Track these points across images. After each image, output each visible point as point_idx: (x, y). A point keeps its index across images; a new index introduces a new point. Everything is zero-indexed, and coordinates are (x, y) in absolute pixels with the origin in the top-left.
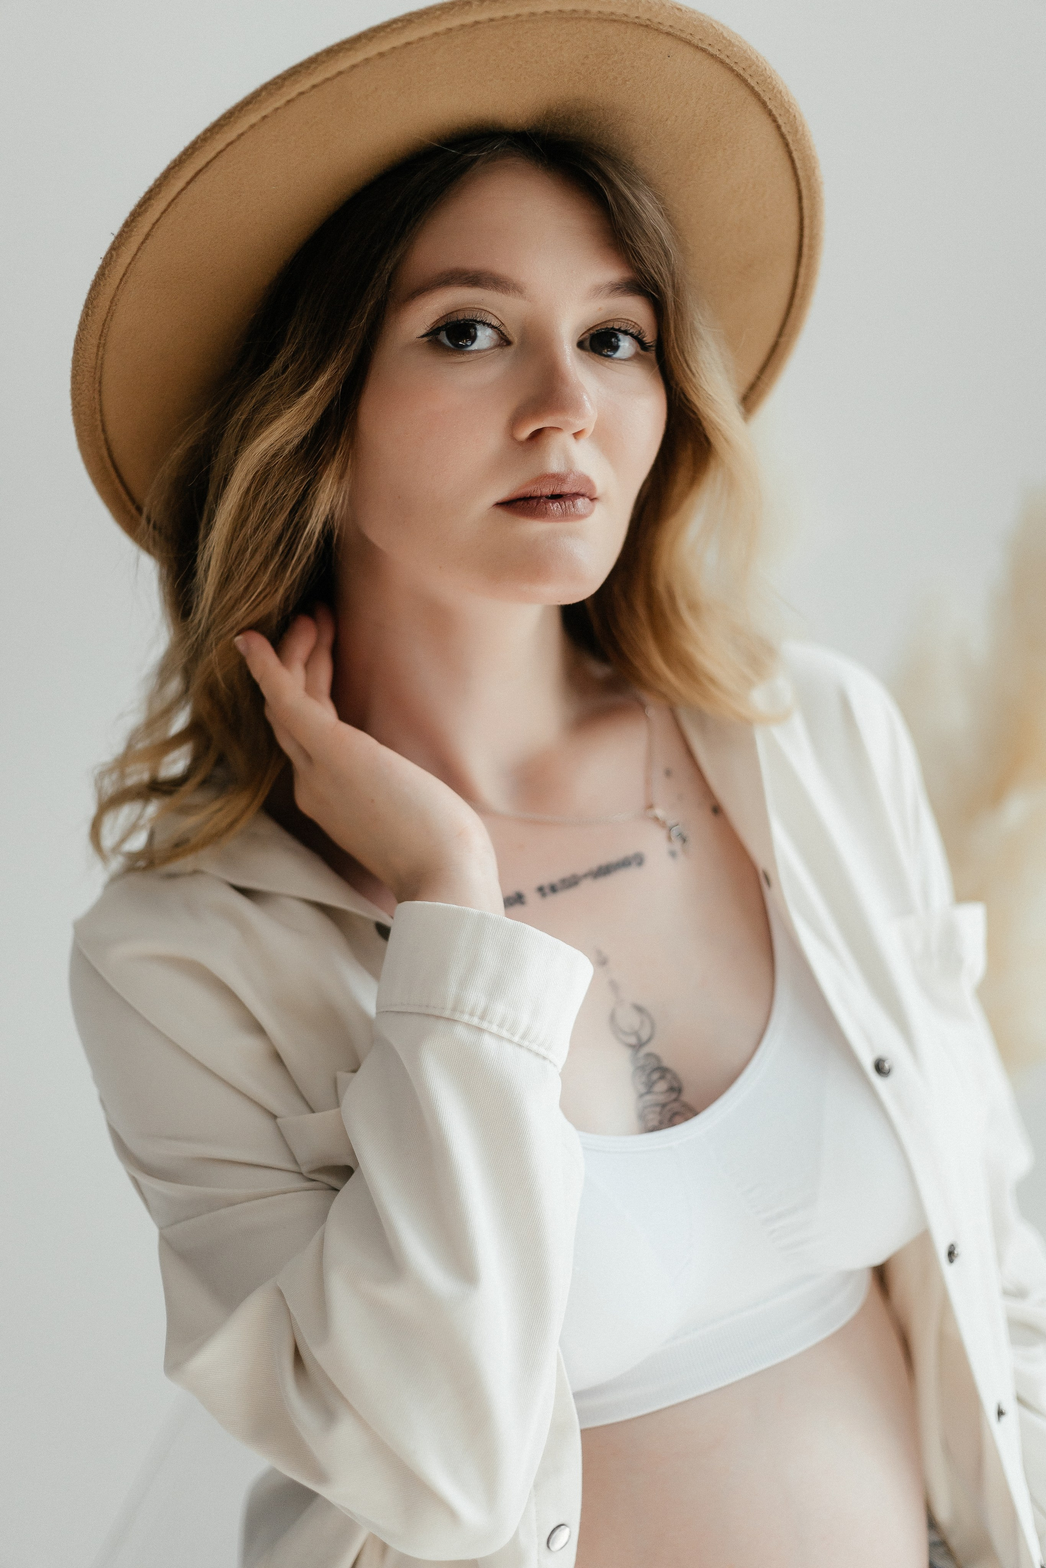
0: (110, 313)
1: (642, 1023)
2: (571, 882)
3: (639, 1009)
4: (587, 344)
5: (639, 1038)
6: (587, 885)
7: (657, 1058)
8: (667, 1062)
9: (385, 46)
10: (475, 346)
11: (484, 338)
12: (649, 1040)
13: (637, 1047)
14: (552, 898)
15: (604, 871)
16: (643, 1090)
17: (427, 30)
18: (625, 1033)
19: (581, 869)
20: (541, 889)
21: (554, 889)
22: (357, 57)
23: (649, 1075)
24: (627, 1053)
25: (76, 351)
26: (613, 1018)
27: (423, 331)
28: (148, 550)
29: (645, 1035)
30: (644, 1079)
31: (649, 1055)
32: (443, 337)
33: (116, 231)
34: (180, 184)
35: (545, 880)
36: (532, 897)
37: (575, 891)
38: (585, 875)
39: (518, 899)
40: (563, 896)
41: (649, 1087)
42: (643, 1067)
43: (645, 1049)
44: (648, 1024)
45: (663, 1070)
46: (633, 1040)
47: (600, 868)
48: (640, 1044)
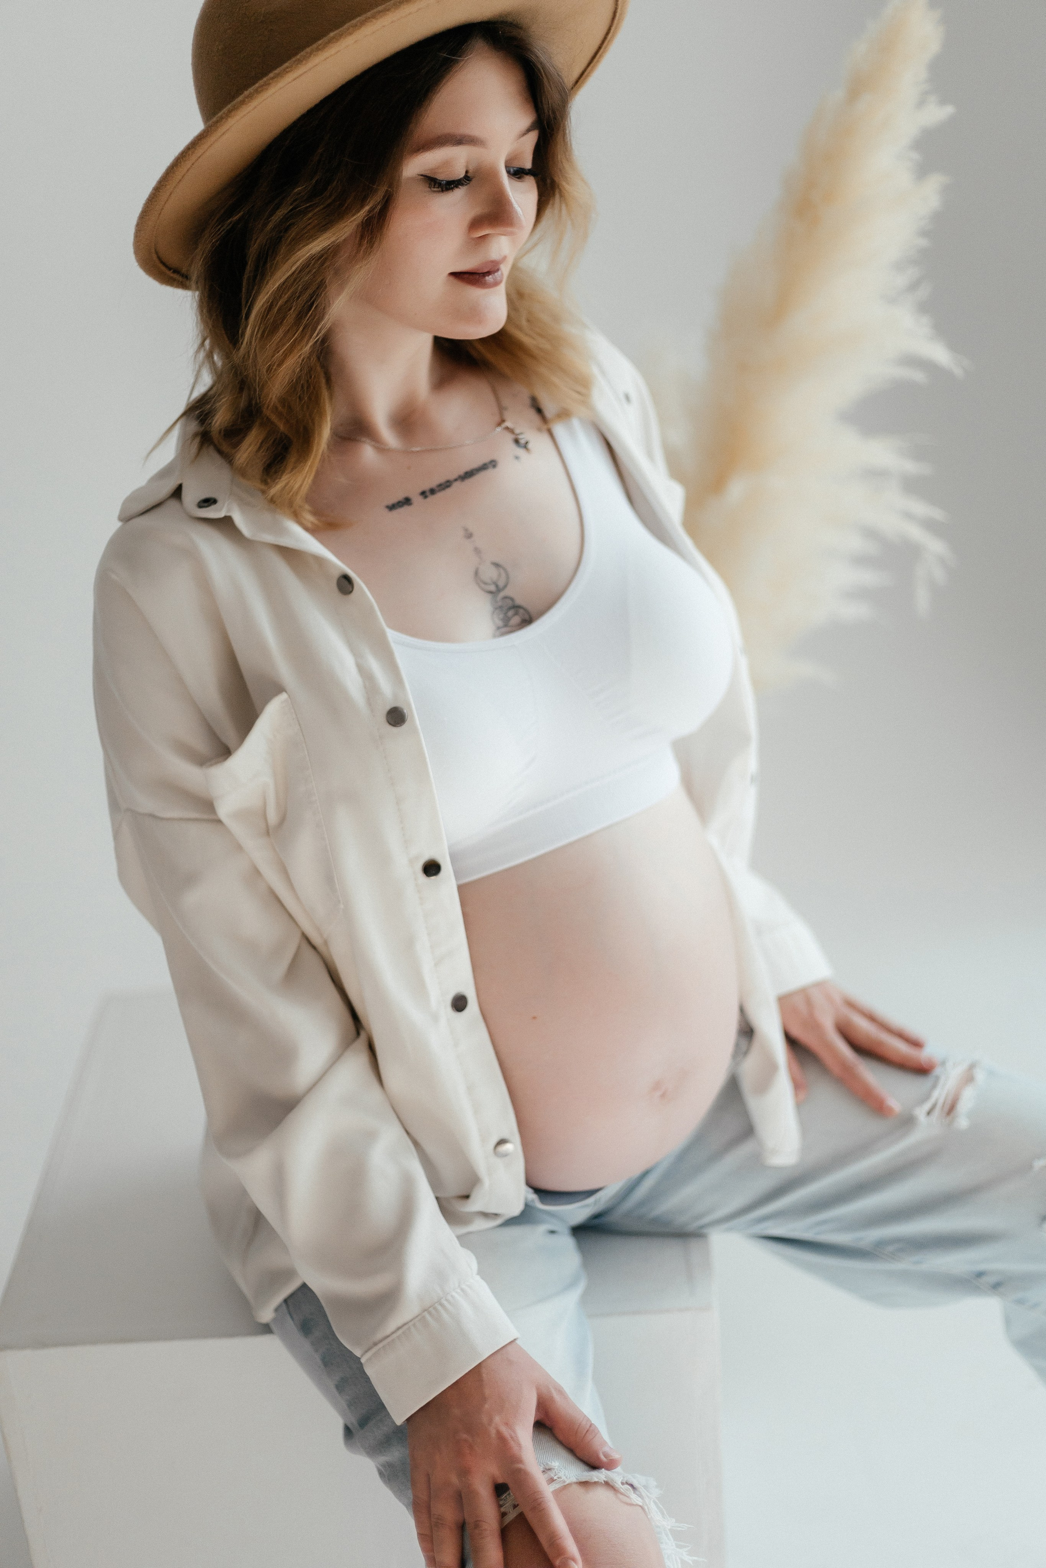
1: (500, 575)
2: (446, 485)
3: (497, 565)
5: (497, 586)
6: (457, 485)
7: (512, 599)
8: (518, 602)
12: (505, 586)
13: (495, 593)
14: (431, 499)
15: (468, 474)
16: (500, 623)
18: (486, 584)
19: (451, 477)
20: (423, 493)
21: (433, 491)
23: (506, 614)
24: (489, 597)
26: (476, 573)
29: (501, 584)
30: (501, 616)
31: (505, 598)
35: (426, 487)
36: (417, 499)
37: (448, 491)
38: (456, 480)
39: (407, 501)
40: (440, 495)
41: (506, 621)
42: (501, 607)
43: (502, 594)
44: (503, 575)
45: (516, 608)
46: (492, 588)
47: (466, 473)
48: (499, 590)
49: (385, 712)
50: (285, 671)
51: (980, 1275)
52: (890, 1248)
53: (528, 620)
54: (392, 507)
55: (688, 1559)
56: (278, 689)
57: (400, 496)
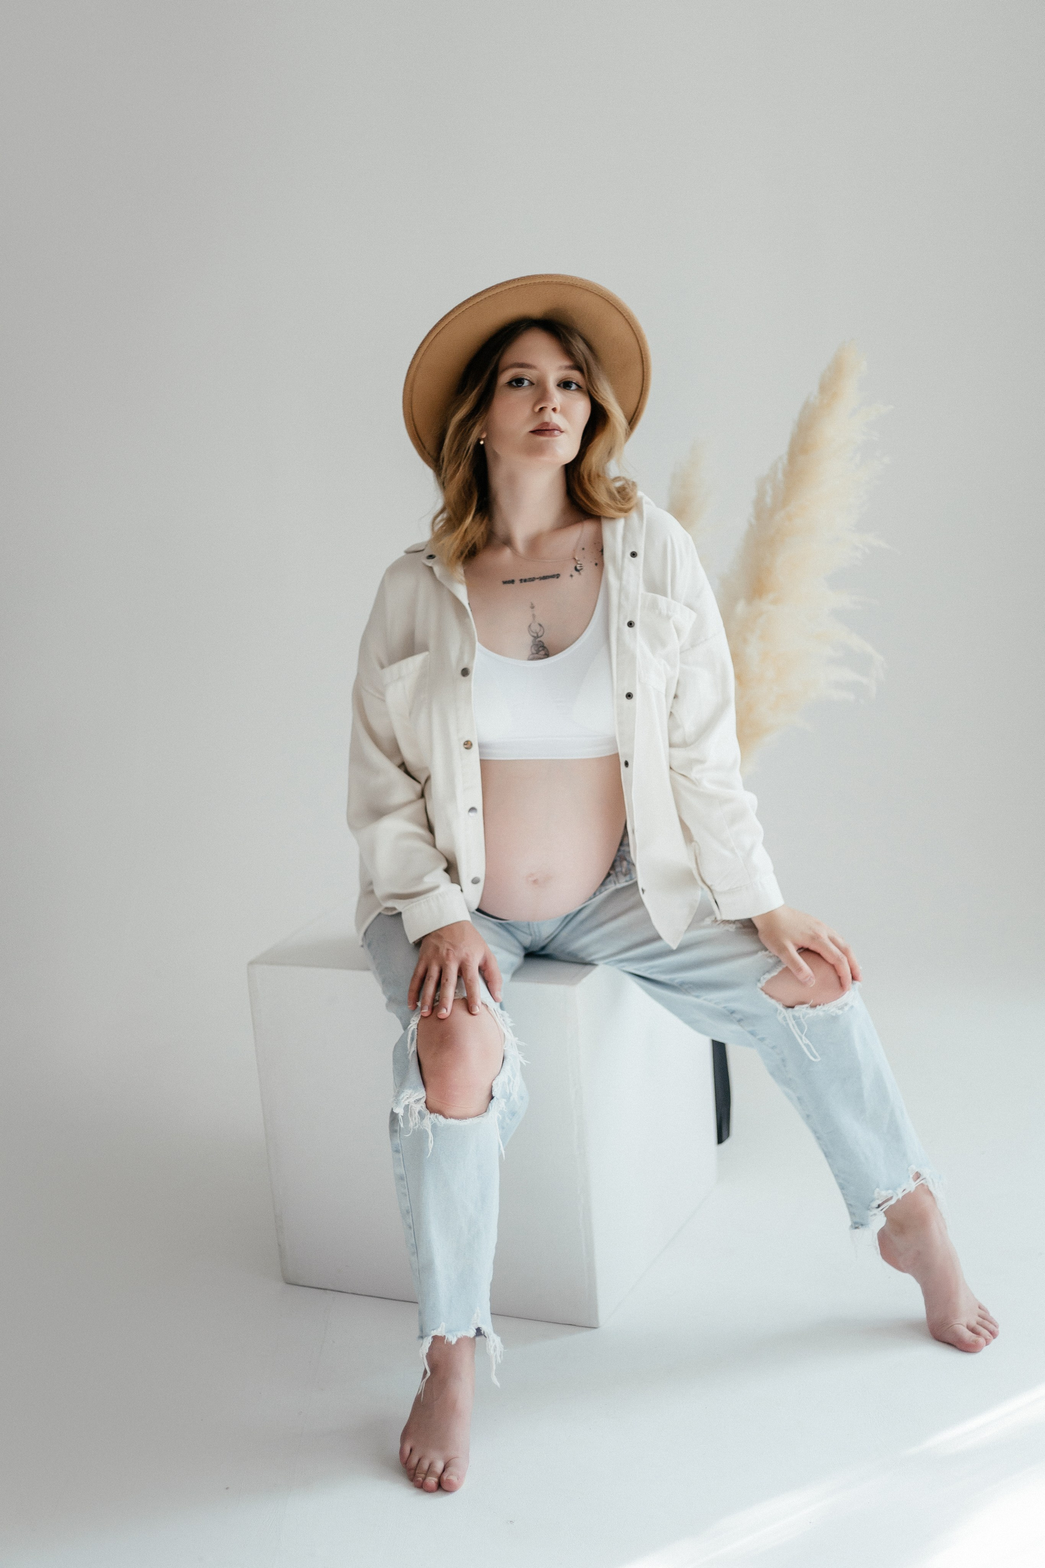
0: (414, 380)
1: (540, 630)
2: (532, 580)
3: (540, 625)
4: (562, 385)
5: (538, 635)
6: (537, 581)
7: (543, 643)
8: (545, 645)
9: (490, 294)
10: (524, 385)
11: (526, 383)
12: (542, 636)
13: (535, 638)
14: (524, 584)
15: (545, 578)
16: (534, 652)
17: (503, 289)
18: (532, 632)
19: (537, 577)
20: (521, 581)
21: (525, 581)
22: (483, 297)
23: (538, 648)
24: (532, 638)
25: (404, 393)
26: (530, 626)
27: (506, 382)
28: (430, 466)
29: (540, 634)
30: (536, 649)
31: (540, 641)
32: (514, 383)
33: (414, 353)
34: (433, 337)
35: (523, 578)
36: (517, 582)
37: (532, 583)
38: (538, 578)
39: (513, 582)
40: (527, 583)
41: (538, 652)
42: (537, 645)
43: (539, 639)
44: (542, 631)
45: (544, 647)
46: (535, 635)
47: (544, 577)
48: (538, 637)
49: (461, 669)
50: (432, 644)
51: (733, 1012)
52: (686, 987)
53: (547, 655)
54: (505, 583)
55: (524, 1062)
56: (425, 648)
57: (511, 579)
